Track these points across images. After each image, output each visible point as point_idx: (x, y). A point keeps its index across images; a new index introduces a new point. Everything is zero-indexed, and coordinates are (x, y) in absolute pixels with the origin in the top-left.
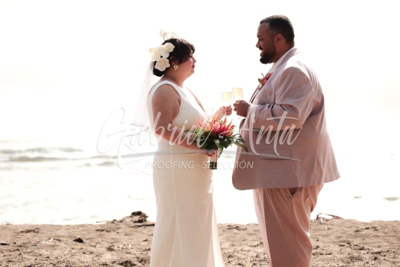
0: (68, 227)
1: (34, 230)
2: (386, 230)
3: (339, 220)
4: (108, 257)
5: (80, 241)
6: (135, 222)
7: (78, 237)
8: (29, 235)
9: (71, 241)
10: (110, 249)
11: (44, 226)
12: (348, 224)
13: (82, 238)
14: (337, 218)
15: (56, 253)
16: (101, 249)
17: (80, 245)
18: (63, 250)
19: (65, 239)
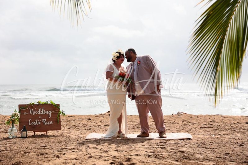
0: (85, 116)
1: (73, 116)
3: (186, 115)
4: (100, 124)
5: (90, 119)
8: (71, 117)
9: (86, 119)
10: (101, 122)
11: (76, 115)
12: (189, 116)
14: (186, 114)
15: (82, 123)
16: (98, 121)
17: (90, 121)
18: (85, 122)
19: (85, 119)
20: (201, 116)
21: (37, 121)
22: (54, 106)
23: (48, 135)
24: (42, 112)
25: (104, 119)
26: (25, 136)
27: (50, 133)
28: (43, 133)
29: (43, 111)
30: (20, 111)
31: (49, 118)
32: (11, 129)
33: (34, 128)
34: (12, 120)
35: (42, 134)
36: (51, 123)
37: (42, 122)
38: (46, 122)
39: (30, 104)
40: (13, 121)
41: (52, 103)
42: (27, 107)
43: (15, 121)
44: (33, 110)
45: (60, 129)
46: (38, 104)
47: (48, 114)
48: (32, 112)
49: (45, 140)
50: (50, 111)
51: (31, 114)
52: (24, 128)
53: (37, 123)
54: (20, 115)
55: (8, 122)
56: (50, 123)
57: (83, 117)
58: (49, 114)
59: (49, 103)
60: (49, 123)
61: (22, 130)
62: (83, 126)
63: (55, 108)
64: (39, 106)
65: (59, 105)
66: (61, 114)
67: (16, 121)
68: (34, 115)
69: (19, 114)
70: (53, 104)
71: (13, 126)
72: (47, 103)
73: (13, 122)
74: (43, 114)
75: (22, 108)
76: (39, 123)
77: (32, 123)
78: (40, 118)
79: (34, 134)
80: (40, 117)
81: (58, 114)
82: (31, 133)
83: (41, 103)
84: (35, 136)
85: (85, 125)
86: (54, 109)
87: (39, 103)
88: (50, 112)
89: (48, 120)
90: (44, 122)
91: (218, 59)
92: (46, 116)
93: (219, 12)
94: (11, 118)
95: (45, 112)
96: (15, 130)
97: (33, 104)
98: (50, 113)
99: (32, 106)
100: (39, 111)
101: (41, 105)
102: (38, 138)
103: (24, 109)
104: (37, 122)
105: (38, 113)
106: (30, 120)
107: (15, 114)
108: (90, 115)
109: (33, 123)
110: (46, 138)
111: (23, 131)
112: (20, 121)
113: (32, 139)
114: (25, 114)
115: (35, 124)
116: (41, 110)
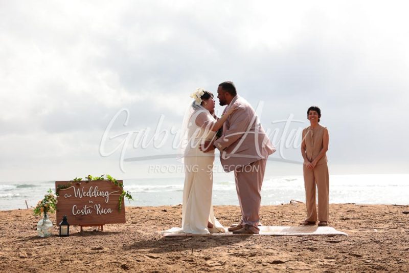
1: (139, 208)
5: (165, 211)
9: (160, 211)
13: (165, 209)
15: (155, 215)
17: (166, 213)
18: (158, 214)
19: (157, 211)
21: (85, 208)
22: (113, 183)
24: (94, 193)
26: (65, 233)
27: (106, 228)
28: (97, 228)
30: (58, 192)
31: (106, 204)
32: (41, 221)
33: (81, 220)
34: (43, 206)
35: (95, 231)
36: (109, 211)
37: (94, 210)
38: (100, 209)
39: (75, 180)
40: (45, 207)
41: (109, 178)
42: (70, 185)
43: (49, 207)
44: (78, 189)
45: (124, 222)
46: (87, 179)
47: (103, 196)
48: (78, 193)
49: (98, 239)
50: (108, 192)
51: (76, 197)
52: (64, 221)
53: (86, 211)
54: (57, 198)
55: (38, 210)
56: (108, 211)
58: (105, 196)
59: (106, 178)
60: (106, 211)
61: (60, 224)
62: (158, 219)
63: (116, 186)
64: (89, 182)
65: (122, 181)
66: (124, 197)
67: (51, 207)
68: (81, 198)
69: (55, 196)
70: (113, 179)
71: (45, 216)
72: (103, 179)
73: (46, 209)
74: (96, 196)
76: (89, 212)
77: (77, 212)
78: (91, 203)
79: (82, 230)
80: (92, 202)
81: (120, 195)
82: (76, 229)
83: (93, 179)
84: (82, 234)
85: (161, 218)
86: (114, 189)
87: (89, 178)
88: (107, 194)
89: (104, 206)
90: (98, 210)
92: (100, 200)
94: (42, 202)
95: (99, 193)
96: (49, 224)
97: (80, 180)
98: (108, 195)
99: (77, 183)
100: (90, 192)
101: (93, 181)
102: (88, 236)
103: (65, 188)
104: (87, 209)
105: (87, 194)
106: (74, 206)
107: (50, 197)
108: (164, 206)
109: (79, 212)
111: (62, 224)
112: (58, 207)
113: (78, 239)
114: (66, 196)
115: (83, 213)
116: (93, 191)
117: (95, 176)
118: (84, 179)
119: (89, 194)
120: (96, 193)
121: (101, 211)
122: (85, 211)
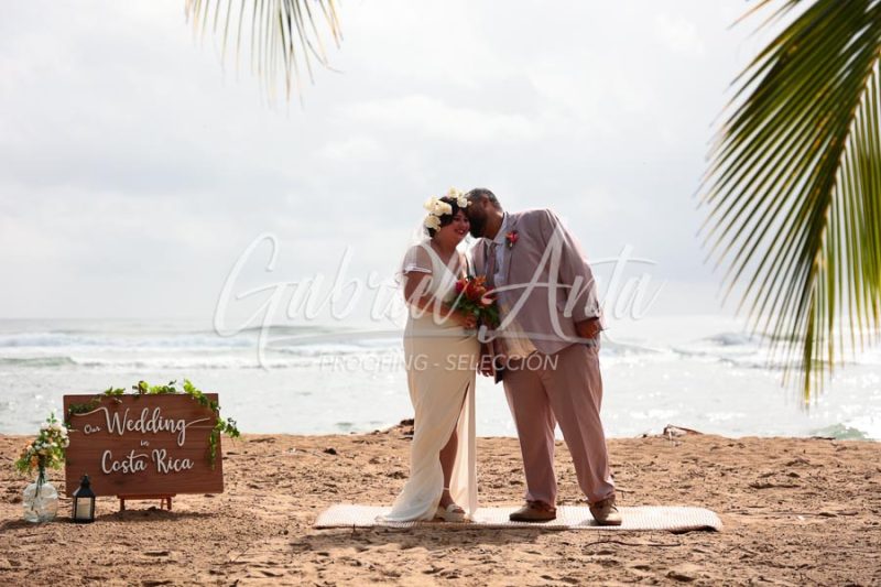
0: (313, 439)
1: (269, 440)
2: (756, 448)
3: (695, 436)
4: (371, 469)
5: (332, 452)
6: (406, 433)
7: (329, 448)
8: (261, 444)
9: (319, 452)
10: (374, 461)
11: (280, 436)
12: (707, 440)
14: (695, 433)
15: (302, 464)
16: (363, 459)
17: (333, 457)
18: (312, 461)
19: (312, 450)
20: (754, 442)
21: (131, 458)
22: (196, 399)
23: (173, 510)
24: (153, 423)
25: (387, 453)
26: (86, 513)
27: (182, 502)
28: (156, 503)
29: (154, 421)
30: (69, 420)
31: (180, 448)
32: (34, 486)
33: (123, 485)
34: (37, 453)
35: (153, 509)
36: (187, 464)
37: (151, 462)
38: (166, 461)
39: (109, 392)
40: (41, 457)
41: (188, 388)
42: (97, 405)
43: (50, 457)
44: (116, 414)
45: (221, 490)
46: (136, 392)
47: (173, 431)
48: (116, 423)
49: (163, 529)
50: (183, 421)
51: (111, 431)
52: (82, 484)
53: (133, 465)
54: (69, 434)
55: (25, 463)
56: (183, 465)
57: (305, 443)
58: (178, 432)
59: (180, 389)
60: (179, 464)
61: (75, 494)
62: (307, 476)
63: (200, 409)
64: (142, 400)
65: (215, 396)
66: (222, 432)
67: (55, 457)
68: (121, 433)
69: (64, 430)
70: (195, 392)
71: (42, 476)
72: (173, 389)
73: (43, 461)
74: (155, 431)
75: (76, 408)
76: (142, 466)
77: (114, 467)
78: (144, 446)
79: (123, 506)
80: (146, 443)
81: (210, 430)
82: (109, 504)
83: (148, 391)
84: (123, 516)
85: (315, 475)
86: (196, 414)
87: (140, 388)
88: (182, 425)
89: (175, 453)
90: (160, 462)
91: (817, 223)
92: (166, 439)
93: (821, 47)
94: (34, 445)
95: (163, 424)
96: (50, 493)
97: (119, 394)
98: (184, 427)
99: (113, 400)
100: (142, 421)
101: (149, 395)
102: (137, 521)
103: (85, 411)
104: (135, 461)
105: (136, 427)
106: (107, 452)
107: (51, 432)
108: (334, 436)
109: (117, 466)
110: (166, 524)
111: (79, 495)
112: (69, 455)
113: (114, 526)
114: (88, 429)
115: (126, 468)
116: (150, 417)
117: (153, 385)
118: (130, 391)
119: (141, 426)
120: (157, 424)
121: (167, 464)
122: (131, 465)
